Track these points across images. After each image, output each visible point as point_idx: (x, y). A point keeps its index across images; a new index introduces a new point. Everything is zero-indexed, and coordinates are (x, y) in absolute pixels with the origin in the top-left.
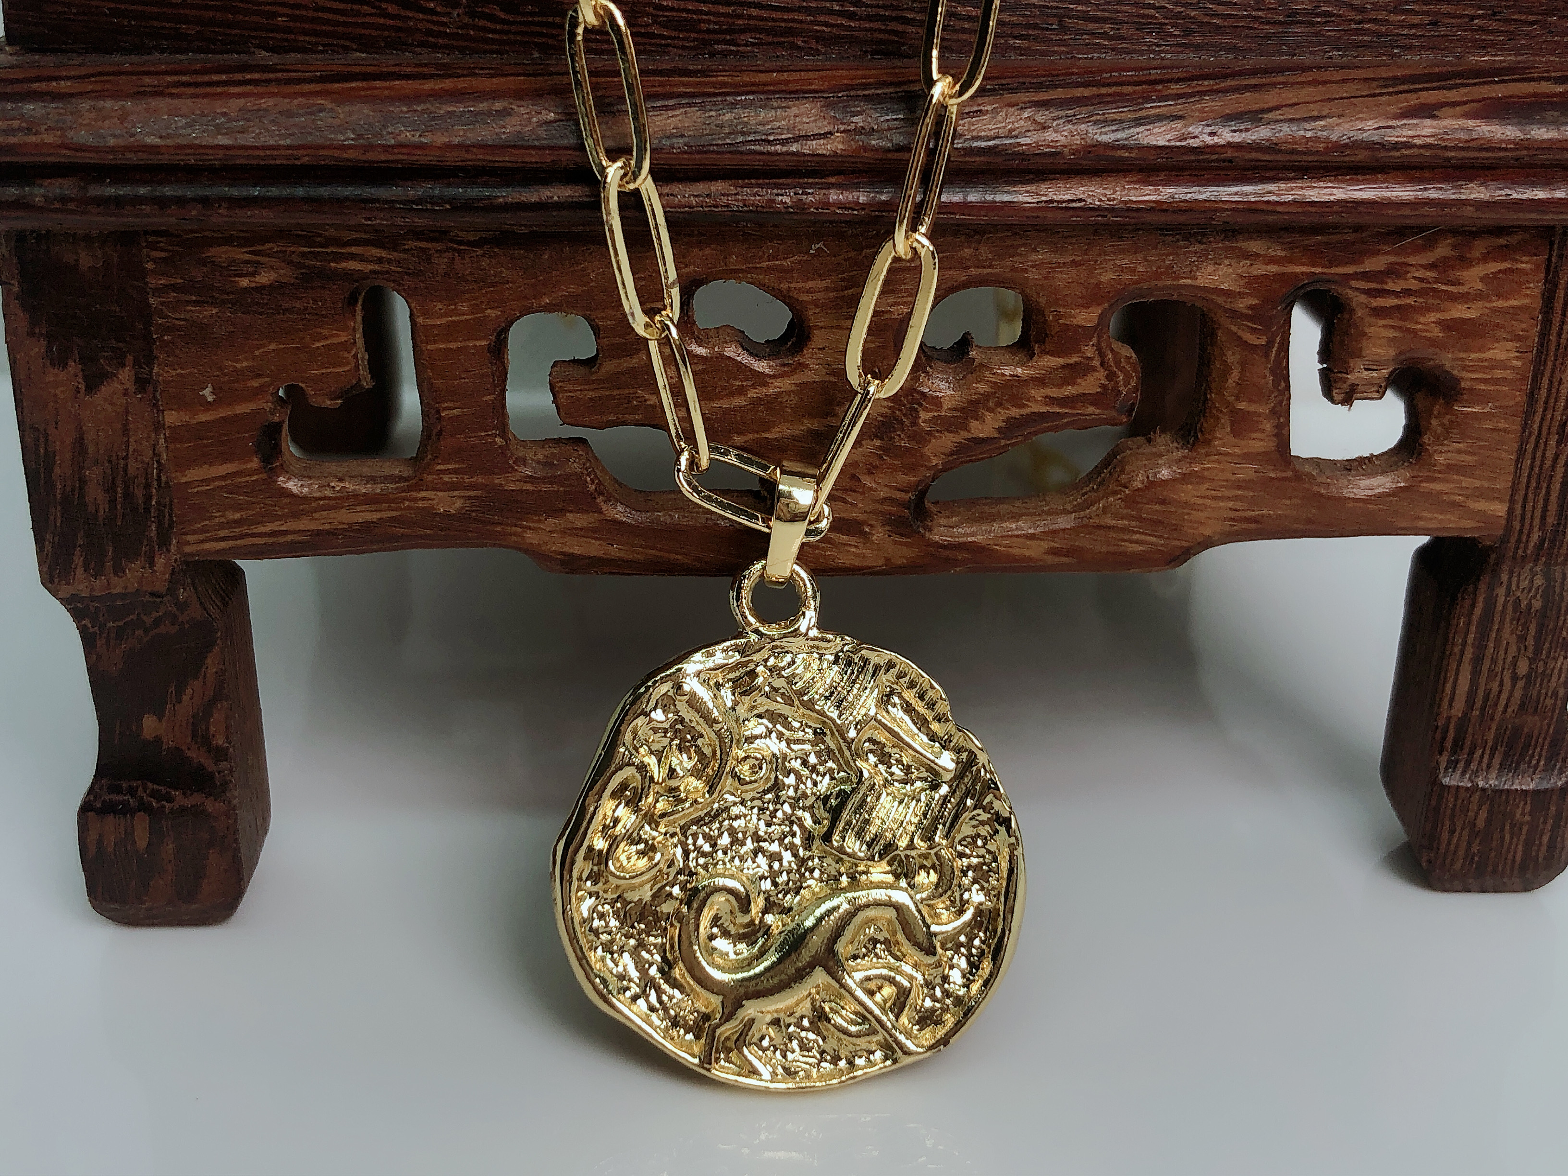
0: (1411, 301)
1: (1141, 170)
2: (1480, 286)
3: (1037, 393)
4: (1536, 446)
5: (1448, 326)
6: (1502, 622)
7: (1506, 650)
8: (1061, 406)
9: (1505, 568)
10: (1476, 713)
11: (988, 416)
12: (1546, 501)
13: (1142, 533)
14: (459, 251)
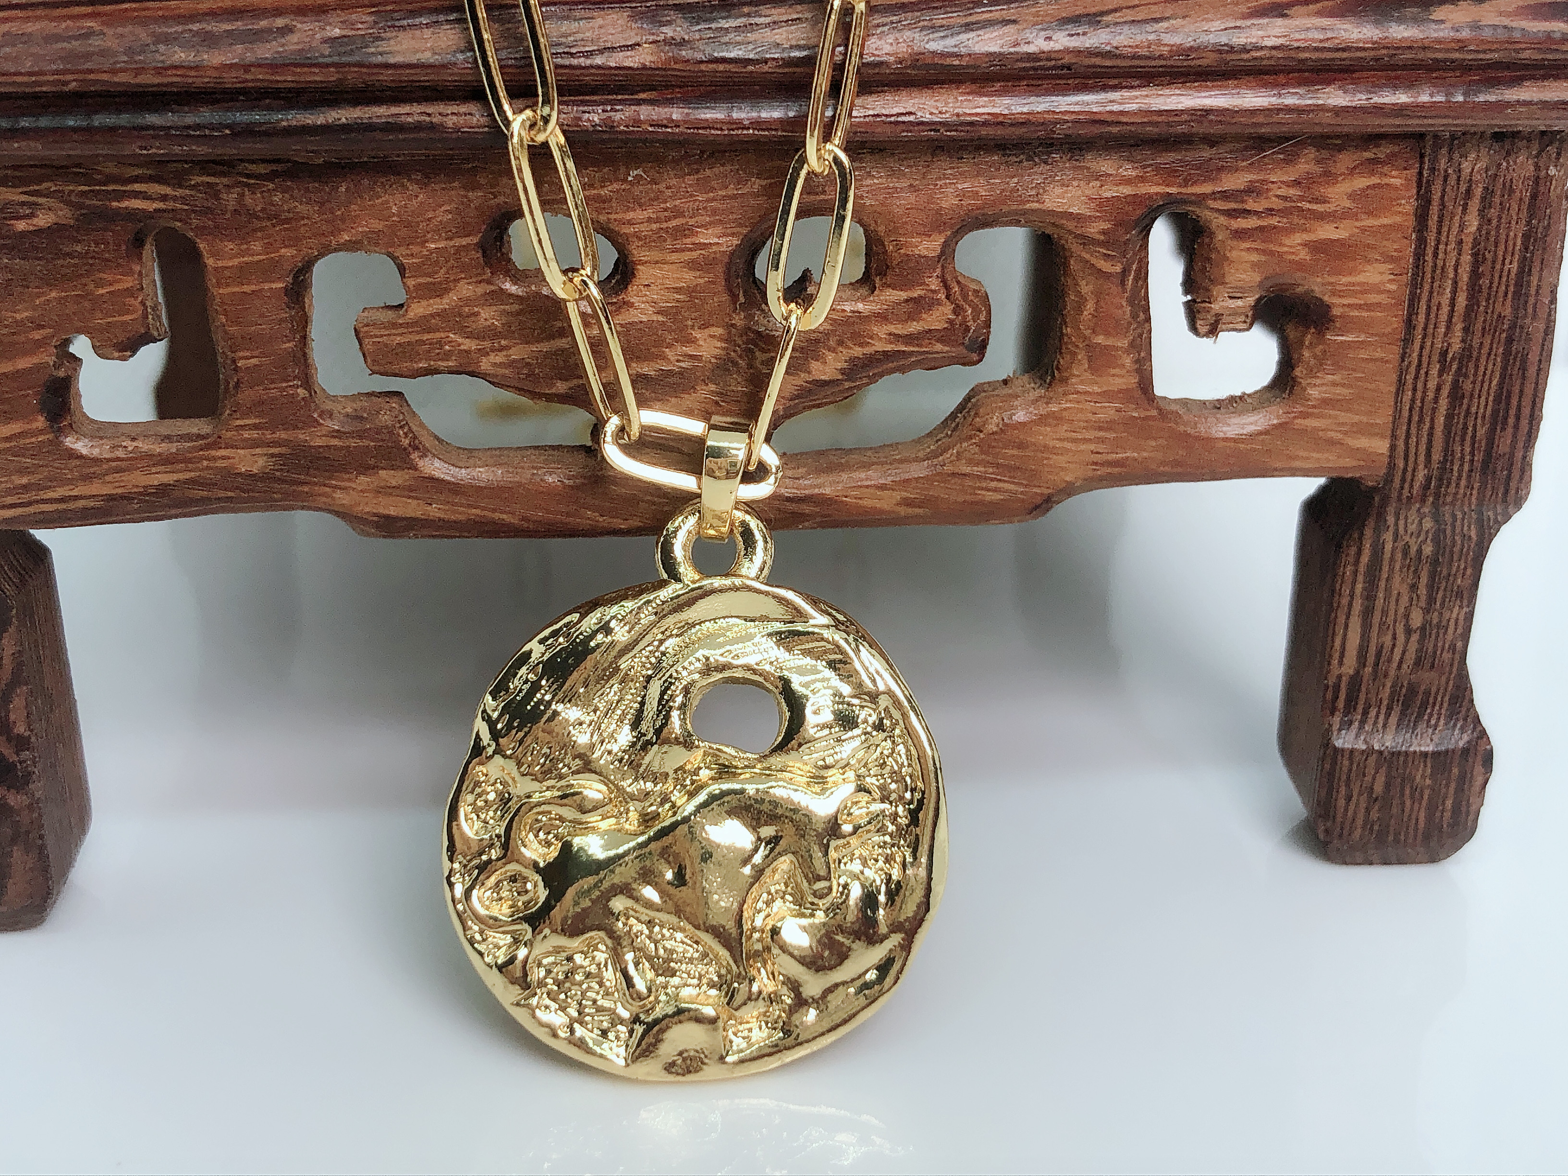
0: (1274, 221)
1: (974, 81)
2: (1348, 204)
3: (881, 330)
4: (1416, 378)
5: (1318, 247)
6: (1391, 570)
7: (1397, 601)
8: (907, 344)
9: (1391, 509)
10: (1369, 670)
11: (830, 356)
12: (1431, 434)
13: (1000, 480)
14: (248, 185)
